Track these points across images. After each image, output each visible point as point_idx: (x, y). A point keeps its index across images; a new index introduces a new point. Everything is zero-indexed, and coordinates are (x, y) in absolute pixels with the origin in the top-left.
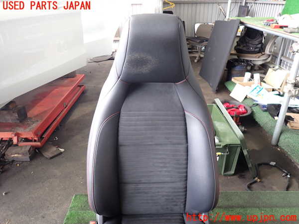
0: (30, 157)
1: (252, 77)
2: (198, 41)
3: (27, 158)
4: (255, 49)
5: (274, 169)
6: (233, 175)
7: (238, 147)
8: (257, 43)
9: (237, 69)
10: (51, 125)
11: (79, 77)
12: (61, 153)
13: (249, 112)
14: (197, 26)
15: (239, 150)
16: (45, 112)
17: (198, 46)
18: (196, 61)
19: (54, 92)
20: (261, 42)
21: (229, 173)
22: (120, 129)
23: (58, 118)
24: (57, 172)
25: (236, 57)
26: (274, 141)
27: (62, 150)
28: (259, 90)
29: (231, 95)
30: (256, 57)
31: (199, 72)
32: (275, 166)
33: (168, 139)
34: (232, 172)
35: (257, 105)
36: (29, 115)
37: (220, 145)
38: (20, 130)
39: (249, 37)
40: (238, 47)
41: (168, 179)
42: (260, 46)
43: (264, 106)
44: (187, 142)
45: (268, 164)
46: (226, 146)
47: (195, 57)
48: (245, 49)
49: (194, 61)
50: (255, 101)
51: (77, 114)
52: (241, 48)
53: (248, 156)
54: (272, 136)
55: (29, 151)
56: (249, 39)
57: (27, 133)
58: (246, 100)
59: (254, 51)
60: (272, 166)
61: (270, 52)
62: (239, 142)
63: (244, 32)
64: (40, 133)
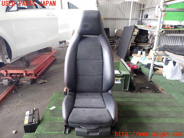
0: (31, 83)
1: (142, 53)
2: (116, 38)
3: (30, 83)
4: (145, 41)
5: (148, 90)
6: (128, 91)
7: (129, 76)
8: (145, 38)
9: (135, 50)
10: (41, 70)
11: (54, 52)
12: (45, 82)
13: (139, 67)
14: (116, 31)
15: (130, 77)
16: (38, 64)
17: (116, 41)
18: (115, 48)
19: (41, 57)
20: (147, 37)
21: (126, 90)
22: (78, 52)
23: (44, 68)
24: (44, 89)
25: (135, 45)
26: (149, 80)
27: (46, 81)
28: (144, 58)
29: (131, 62)
30: (144, 45)
31: (116, 53)
32: (148, 89)
33: (95, 57)
34: (128, 90)
35: (143, 65)
36: (31, 64)
37: (121, 75)
38: (27, 70)
39: (141, 35)
40: (136, 40)
41: (95, 74)
42: (146, 39)
43: (146, 65)
44: (103, 59)
45: (145, 88)
46: (123, 75)
47: (115, 46)
48: (139, 41)
49: (114, 48)
50: (142, 63)
51: (52, 68)
52: (137, 40)
53: (134, 80)
54: (148, 77)
55: (31, 80)
56: (141, 36)
57: (30, 71)
58: (138, 64)
59: (144, 42)
60: (147, 89)
61: (152, 42)
62: (129, 74)
63: (138, 33)
64: (36, 73)
